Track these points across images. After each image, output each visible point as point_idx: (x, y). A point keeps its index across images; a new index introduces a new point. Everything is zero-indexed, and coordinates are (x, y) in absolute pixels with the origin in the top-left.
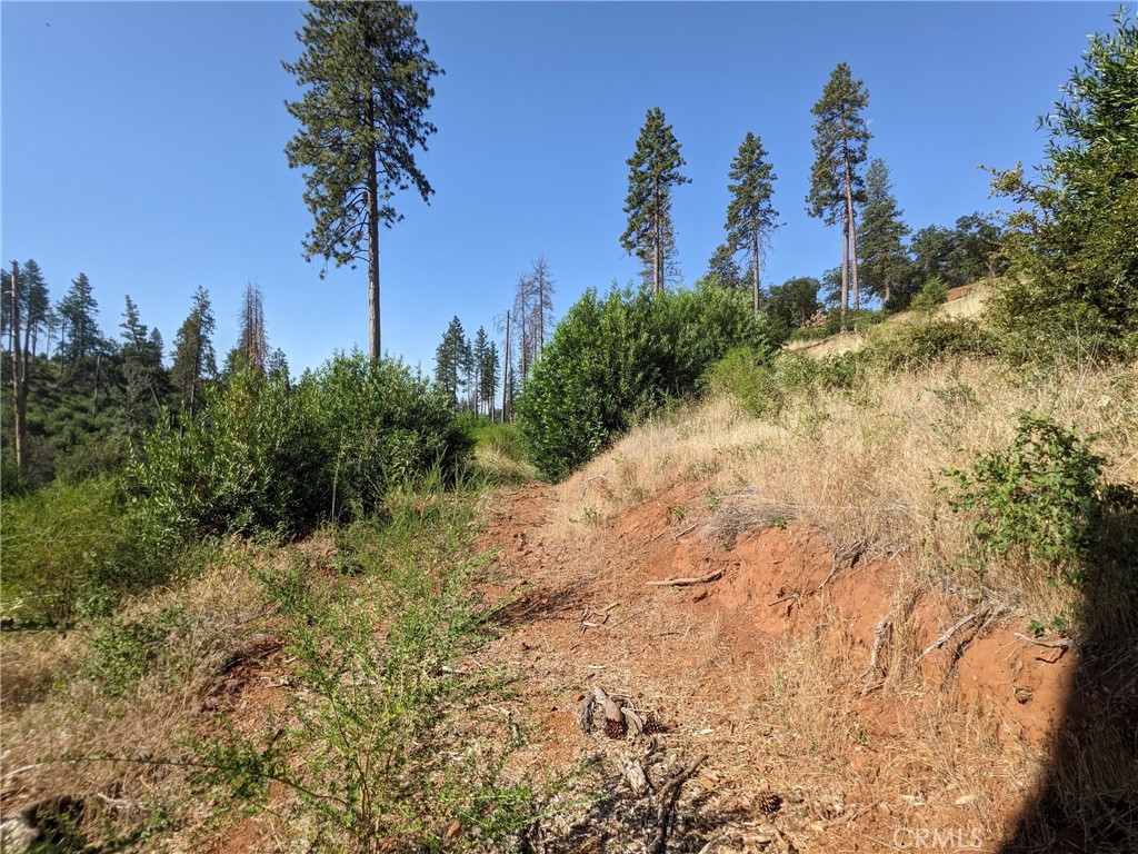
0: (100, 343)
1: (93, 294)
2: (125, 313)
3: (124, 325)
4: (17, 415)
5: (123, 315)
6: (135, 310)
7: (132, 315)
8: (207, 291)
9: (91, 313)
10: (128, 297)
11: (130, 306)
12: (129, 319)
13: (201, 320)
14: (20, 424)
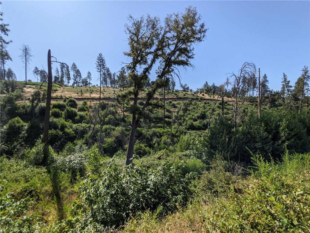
0: (269, 91)
1: (267, 79)
2: (283, 78)
3: (283, 82)
4: (259, 108)
5: (282, 79)
6: (286, 77)
7: (285, 78)
8: (307, 67)
9: (267, 84)
10: (284, 73)
11: (284, 76)
12: (284, 80)
13: (305, 77)
14: (260, 110)
